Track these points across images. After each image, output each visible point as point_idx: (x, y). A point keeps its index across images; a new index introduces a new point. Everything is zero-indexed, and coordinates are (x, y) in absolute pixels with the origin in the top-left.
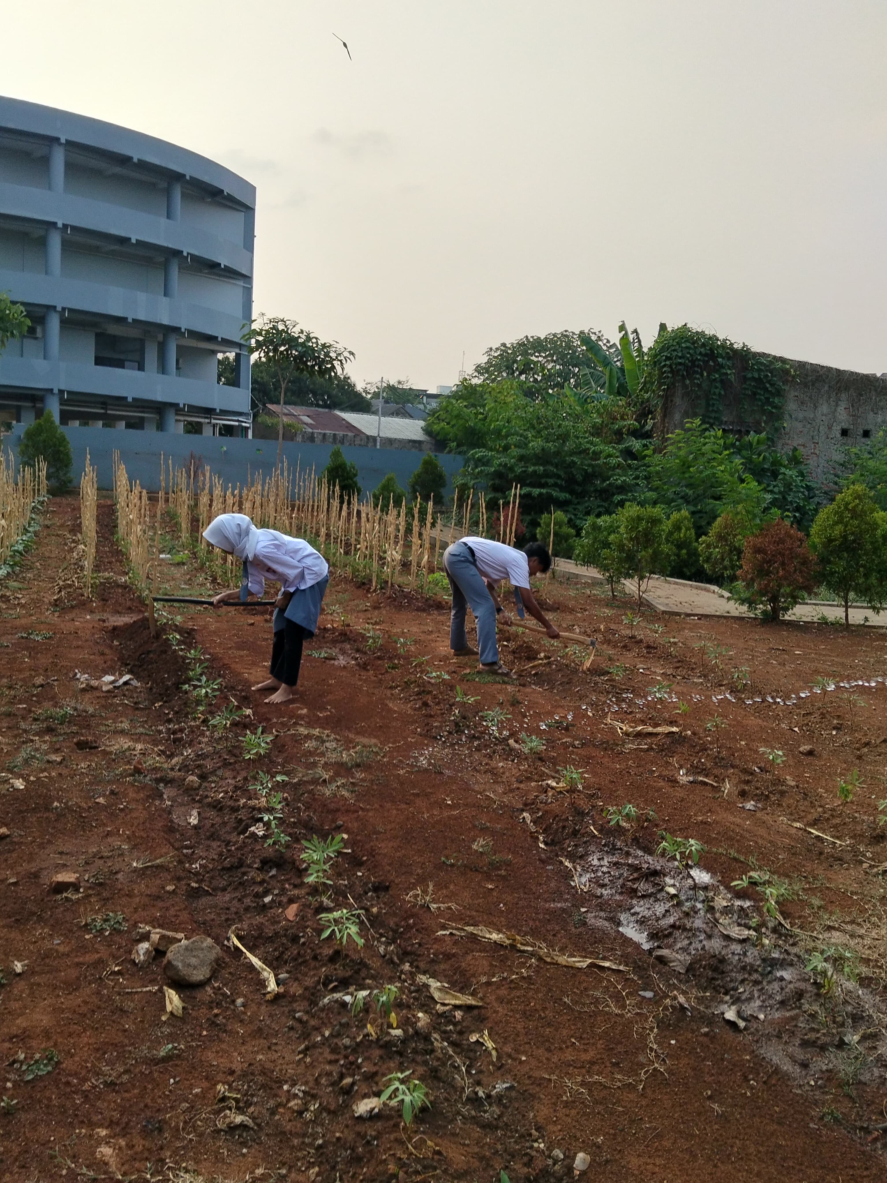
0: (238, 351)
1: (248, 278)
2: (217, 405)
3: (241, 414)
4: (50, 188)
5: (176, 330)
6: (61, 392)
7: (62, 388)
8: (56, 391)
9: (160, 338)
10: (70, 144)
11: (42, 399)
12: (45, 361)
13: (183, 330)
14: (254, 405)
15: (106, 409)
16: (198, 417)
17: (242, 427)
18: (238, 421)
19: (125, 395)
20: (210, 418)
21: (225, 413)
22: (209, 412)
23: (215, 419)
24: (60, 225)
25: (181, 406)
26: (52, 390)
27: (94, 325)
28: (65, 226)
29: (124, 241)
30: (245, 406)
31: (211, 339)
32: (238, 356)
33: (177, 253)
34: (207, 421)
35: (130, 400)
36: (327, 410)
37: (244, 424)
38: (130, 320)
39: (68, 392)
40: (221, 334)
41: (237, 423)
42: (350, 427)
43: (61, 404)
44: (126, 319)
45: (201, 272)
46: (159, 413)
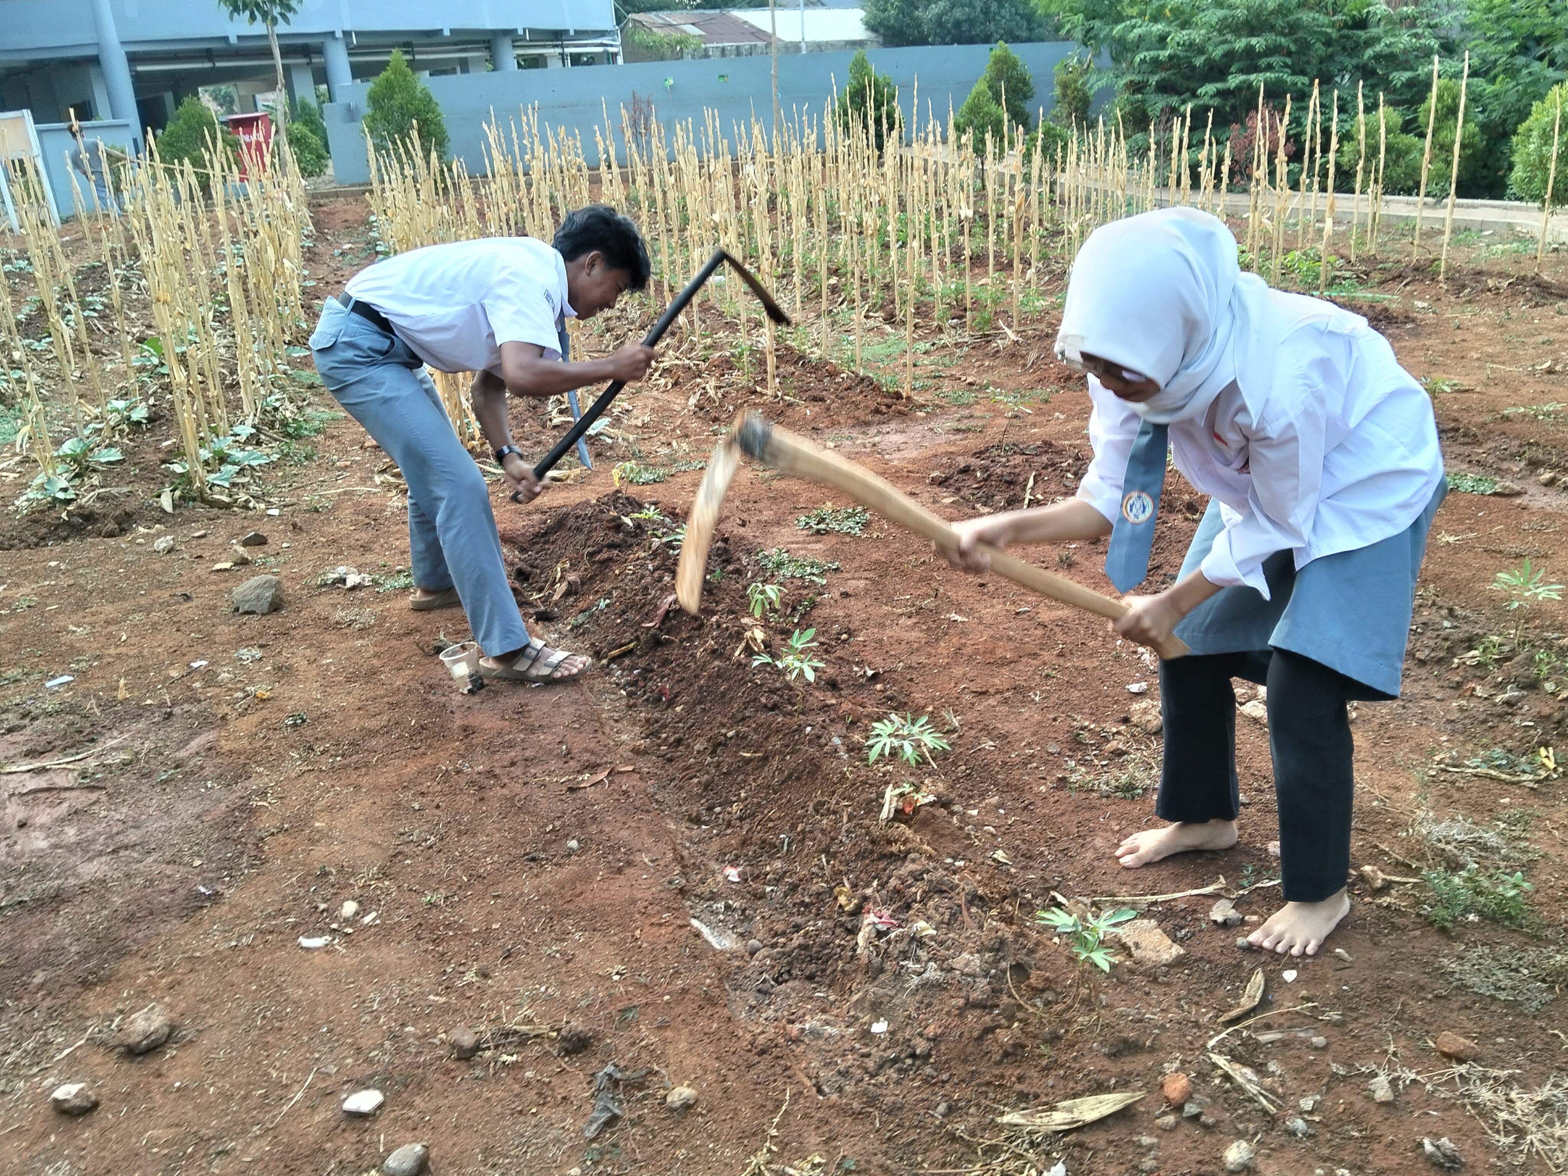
2: (570, 25)
3: (603, 33)
6: (348, 34)
7: (348, 28)
8: (339, 34)
11: (320, 51)
14: (619, 21)
15: (413, 53)
16: (544, 46)
17: (607, 53)
18: (601, 45)
19: (437, 27)
20: (562, 47)
21: (581, 34)
22: (557, 36)
23: (568, 46)
25: (520, 32)
26: (332, 33)
30: (608, 22)
34: (559, 50)
35: (447, 33)
36: (717, 11)
37: (611, 49)
39: (357, 34)
41: (600, 49)
42: (756, 33)
43: (349, 55)
46: (489, 48)
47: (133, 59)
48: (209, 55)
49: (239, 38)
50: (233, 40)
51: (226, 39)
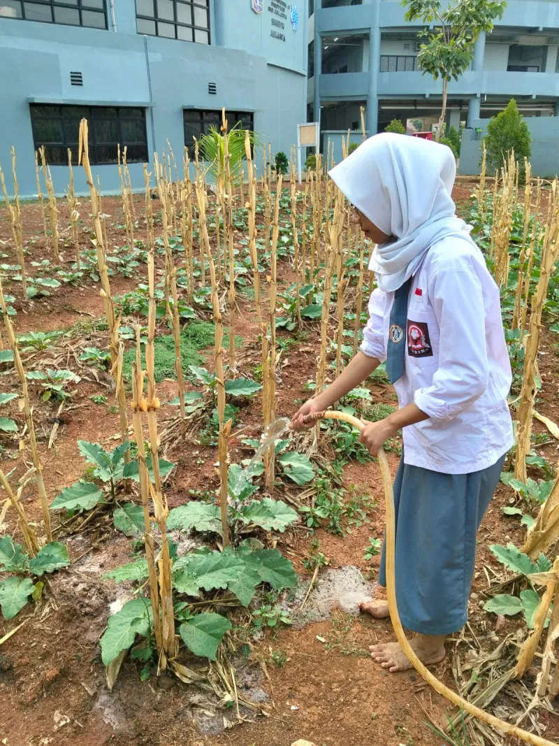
6: (482, 95)
7: (483, 92)
8: (479, 96)
11: (467, 103)
12: (473, 72)
19: (530, 93)
26: (475, 95)
27: (509, 38)
35: (534, 97)
38: (541, 29)
39: (488, 96)
43: (481, 106)
44: (537, 29)
46: (554, 106)
47: (381, 103)
48: (415, 103)
49: (431, 95)
50: (427, 96)
51: (424, 95)
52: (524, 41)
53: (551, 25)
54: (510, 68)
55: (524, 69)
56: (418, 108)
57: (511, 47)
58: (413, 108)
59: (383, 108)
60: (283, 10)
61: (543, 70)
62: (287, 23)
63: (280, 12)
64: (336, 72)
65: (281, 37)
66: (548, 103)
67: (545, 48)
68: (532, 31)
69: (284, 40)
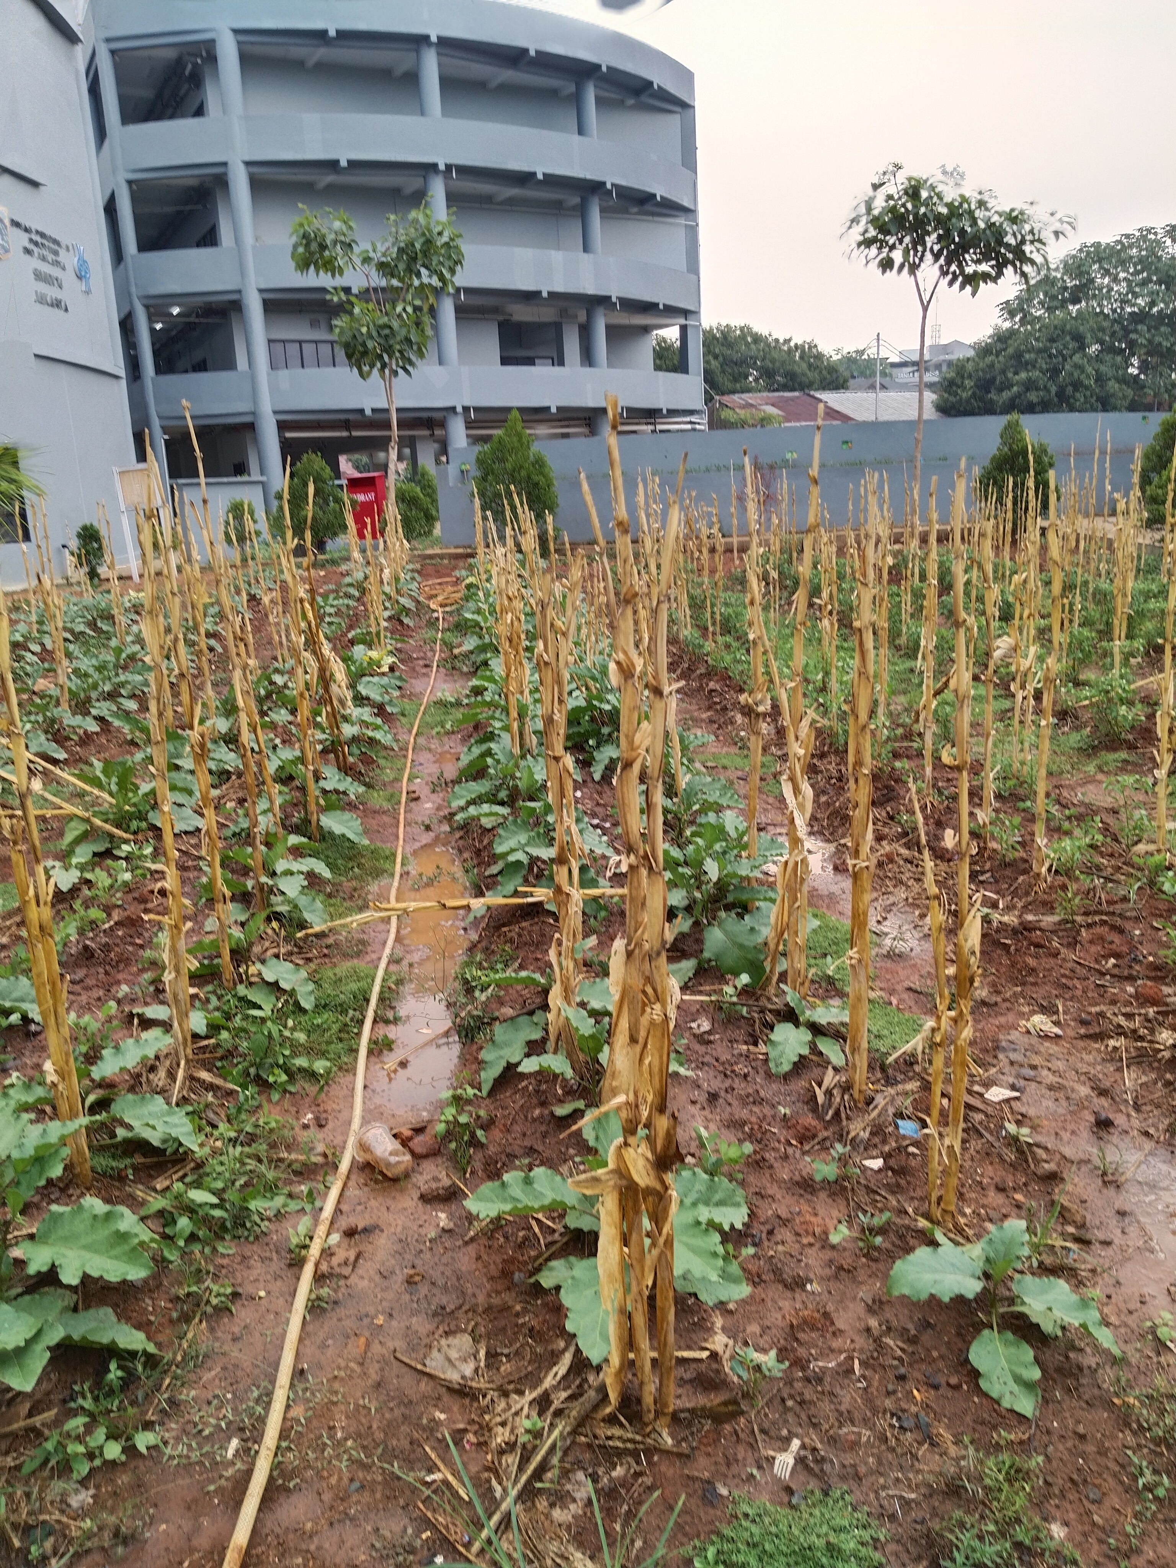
0: (683, 321)
1: (689, 212)
2: (663, 404)
3: (691, 412)
4: (423, 114)
5: (603, 301)
6: (466, 409)
7: (466, 404)
8: (459, 409)
9: (582, 316)
10: (444, 42)
11: (442, 424)
12: (442, 368)
13: (614, 299)
14: (709, 399)
16: (640, 423)
17: (696, 431)
18: (691, 423)
19: (545, 404)
20: (654, 424)
21: (672, 413)
22: (651, 415)
23: (661, 424)
24: (442, 167)
26: (453, 409)
27: (495, 310)
28: (449, 167)
29: (525, 178)
30: (697, 401)
31: (648, 308)
32: (684, 329)
33: (596, 187)
34: (651, 427)
35: (553, 410)
37: (697, 427)
38: (545, 295)
39: (476, 409)
40: (662, 298)
41: (689, 427)
43: (467, 428)
44: (538, 293)
45: (626, 212)
46: (586, 425)
47: (282, 426)
48: (347, 425)
49: (372, 410)
50: (368, 412)
51: (362, 411)
52: (521, 313)
53: (560, 288)
54: (505, 361)
55: (530, 361)
56: (355, 433)
57: (500, 325)
58: (345, 434)
59: (288, 435)
60: (56, 253)
61: (561, 363)
62: (68, 278)
63: (50, 257)
64: (186, 371)
65: (57, 304)
66: (578, 419)
67: (557, 328)
68: (531, 297)
69: (66, 310)
